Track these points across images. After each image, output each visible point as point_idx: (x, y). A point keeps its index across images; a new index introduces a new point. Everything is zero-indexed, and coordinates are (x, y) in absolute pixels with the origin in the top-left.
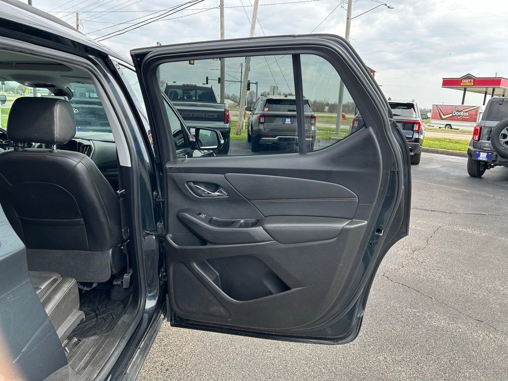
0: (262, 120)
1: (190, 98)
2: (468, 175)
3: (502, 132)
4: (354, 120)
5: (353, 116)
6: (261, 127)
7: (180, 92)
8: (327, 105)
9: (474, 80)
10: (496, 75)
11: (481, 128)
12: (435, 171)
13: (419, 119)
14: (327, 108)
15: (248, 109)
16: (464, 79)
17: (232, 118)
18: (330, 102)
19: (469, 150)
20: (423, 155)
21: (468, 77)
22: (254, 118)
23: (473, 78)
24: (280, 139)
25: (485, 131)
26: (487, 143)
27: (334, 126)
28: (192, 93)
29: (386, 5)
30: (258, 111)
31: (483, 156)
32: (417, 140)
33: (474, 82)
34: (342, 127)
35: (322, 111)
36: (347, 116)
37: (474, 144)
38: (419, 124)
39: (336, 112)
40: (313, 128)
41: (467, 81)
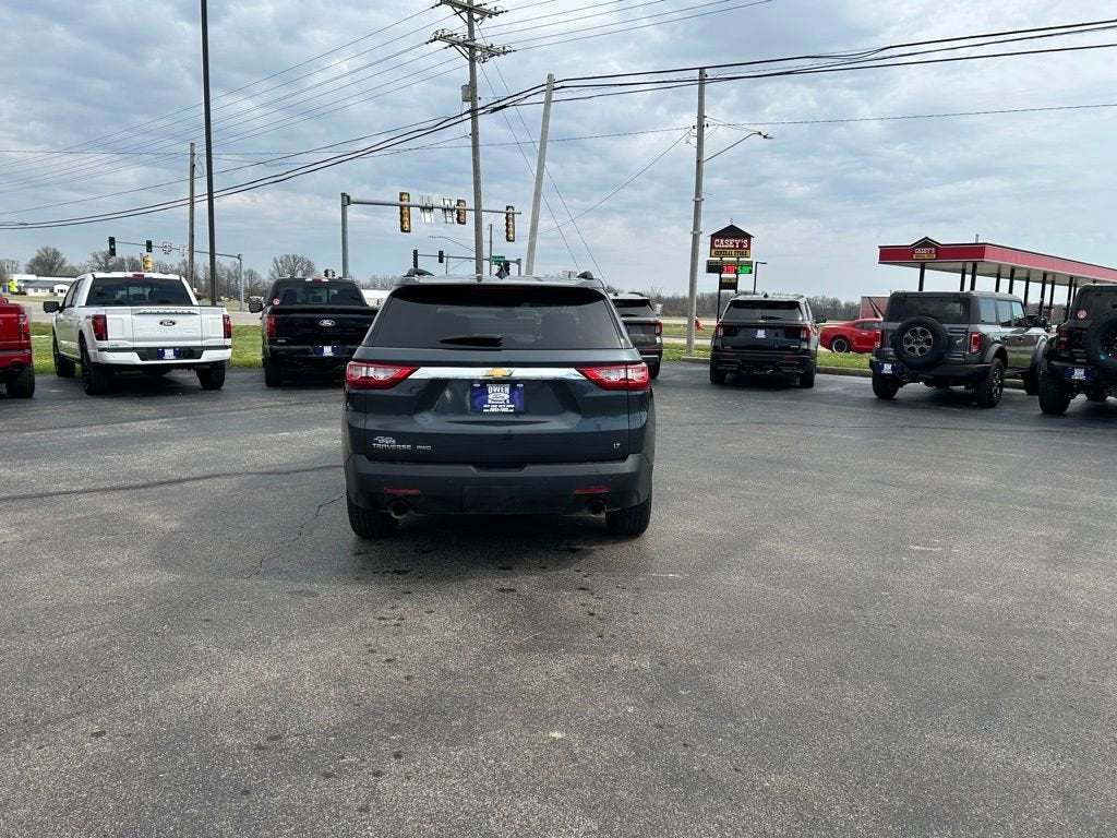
2: (875, 396)
3: (906, 336)
4: (718, 326)
5: (714, 323)
8: (659, 299)
9: (937, 248)
10: (977, 239)
11: (882, 332)
12: (833, 394)
14: (659, 307)
16: (918, 247)
18: (663, 295)
19: (871, 361)
21: (926, 243)
23: (934, 246)
26: (890, 351)
27: (684, 341)
31: (887, 368)
32: (807, 352)
33: (936, 253)
34: (697, 342)
36: (704, 322)
38: (806, 329)
39: (684, 315)
40: (658, 340)
41: (924, 250)
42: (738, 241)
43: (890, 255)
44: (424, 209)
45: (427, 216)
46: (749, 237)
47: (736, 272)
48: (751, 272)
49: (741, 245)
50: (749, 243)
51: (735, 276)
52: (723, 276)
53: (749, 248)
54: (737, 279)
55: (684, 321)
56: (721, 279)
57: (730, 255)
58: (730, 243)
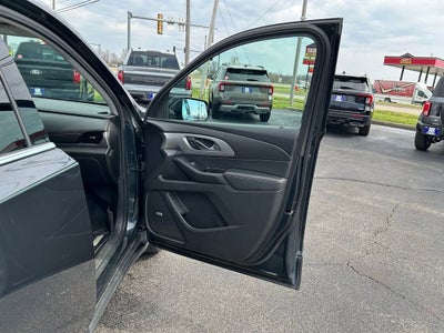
0: (223, 88)
1: (154, 64)
6: (221, 95)
7: (145, 58)
8: (281, 76)
11: (431, 104)
13: (371, 93)
14: (280, 79)
15: (210, 77)
16: (403, 58)
17: (193, 85)
19: (418, 124)
20: (372, 127)
21: (407, 56)
22: (215, 86)
23: (411, 58)
24: (239, 108)
25: (435, 107)
26: (436, 119)
27: (288, 96)
28: (157, 59)
30: (219, 79)
31: (431, 131)
32: (368, 113)
33: (412, 61)
34: (295, 97)
35: (276, 81)
37: (423, 118)
38: (371, 97)
39: (290, 83)
40: (270, 98)
41: (406, 59)
43: (389, 61)
44: (169, 23)
45: (171, 27)
55: (290, 86)
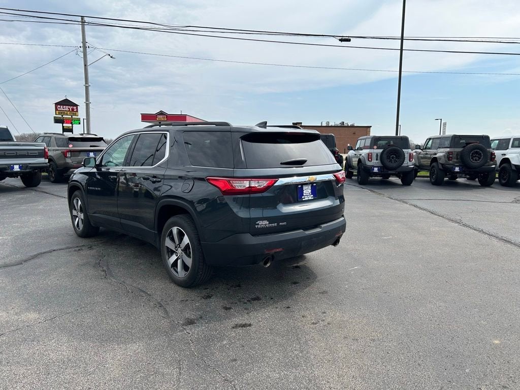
0: (68, 155)
16: (157, 115)
21: (161, 113)
23: (165, 115)
29: (109, 55)
41: (161, 116)
42: (71, 108)
43: (145, 118)
46: (77, 106)
47: (72, 123)
48: (80, 124)
49: (73, 110)
50: (77, 109)
51: (71, 125)
52: (64, 125)
53: (77, 111)
54: (72, 126)
56: (63, 127)
57: (67, 114)
58: (66, 108)
